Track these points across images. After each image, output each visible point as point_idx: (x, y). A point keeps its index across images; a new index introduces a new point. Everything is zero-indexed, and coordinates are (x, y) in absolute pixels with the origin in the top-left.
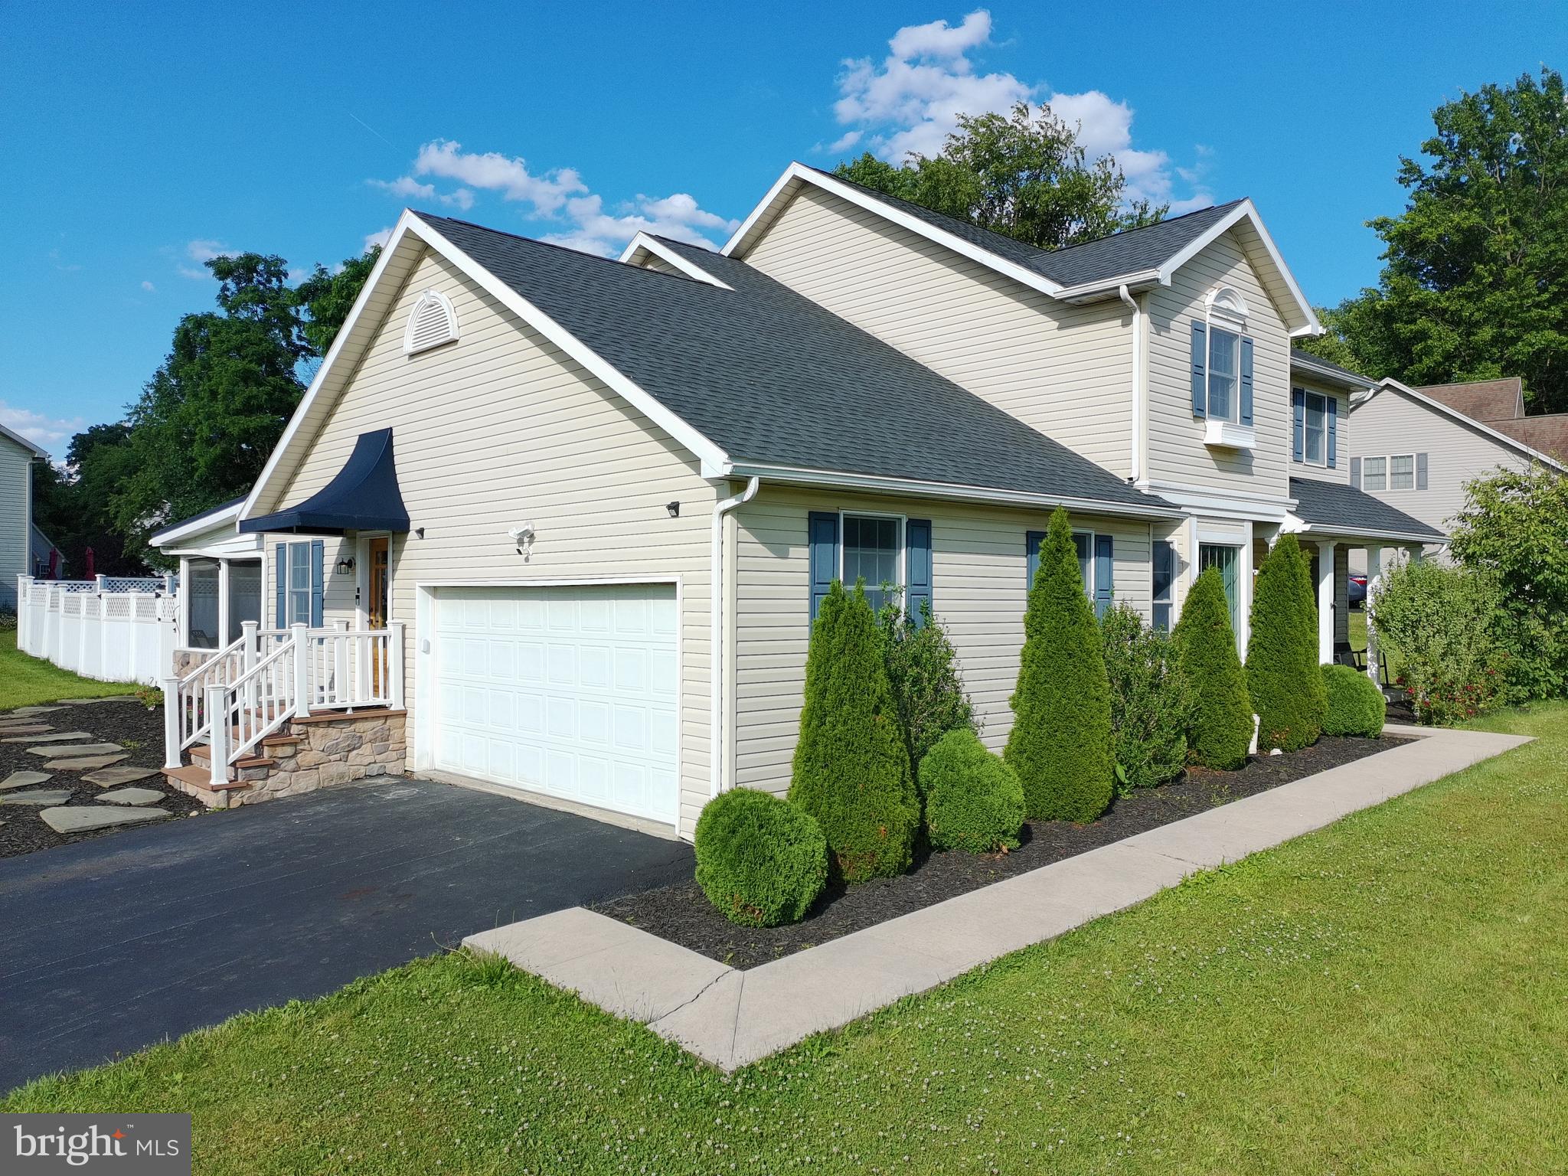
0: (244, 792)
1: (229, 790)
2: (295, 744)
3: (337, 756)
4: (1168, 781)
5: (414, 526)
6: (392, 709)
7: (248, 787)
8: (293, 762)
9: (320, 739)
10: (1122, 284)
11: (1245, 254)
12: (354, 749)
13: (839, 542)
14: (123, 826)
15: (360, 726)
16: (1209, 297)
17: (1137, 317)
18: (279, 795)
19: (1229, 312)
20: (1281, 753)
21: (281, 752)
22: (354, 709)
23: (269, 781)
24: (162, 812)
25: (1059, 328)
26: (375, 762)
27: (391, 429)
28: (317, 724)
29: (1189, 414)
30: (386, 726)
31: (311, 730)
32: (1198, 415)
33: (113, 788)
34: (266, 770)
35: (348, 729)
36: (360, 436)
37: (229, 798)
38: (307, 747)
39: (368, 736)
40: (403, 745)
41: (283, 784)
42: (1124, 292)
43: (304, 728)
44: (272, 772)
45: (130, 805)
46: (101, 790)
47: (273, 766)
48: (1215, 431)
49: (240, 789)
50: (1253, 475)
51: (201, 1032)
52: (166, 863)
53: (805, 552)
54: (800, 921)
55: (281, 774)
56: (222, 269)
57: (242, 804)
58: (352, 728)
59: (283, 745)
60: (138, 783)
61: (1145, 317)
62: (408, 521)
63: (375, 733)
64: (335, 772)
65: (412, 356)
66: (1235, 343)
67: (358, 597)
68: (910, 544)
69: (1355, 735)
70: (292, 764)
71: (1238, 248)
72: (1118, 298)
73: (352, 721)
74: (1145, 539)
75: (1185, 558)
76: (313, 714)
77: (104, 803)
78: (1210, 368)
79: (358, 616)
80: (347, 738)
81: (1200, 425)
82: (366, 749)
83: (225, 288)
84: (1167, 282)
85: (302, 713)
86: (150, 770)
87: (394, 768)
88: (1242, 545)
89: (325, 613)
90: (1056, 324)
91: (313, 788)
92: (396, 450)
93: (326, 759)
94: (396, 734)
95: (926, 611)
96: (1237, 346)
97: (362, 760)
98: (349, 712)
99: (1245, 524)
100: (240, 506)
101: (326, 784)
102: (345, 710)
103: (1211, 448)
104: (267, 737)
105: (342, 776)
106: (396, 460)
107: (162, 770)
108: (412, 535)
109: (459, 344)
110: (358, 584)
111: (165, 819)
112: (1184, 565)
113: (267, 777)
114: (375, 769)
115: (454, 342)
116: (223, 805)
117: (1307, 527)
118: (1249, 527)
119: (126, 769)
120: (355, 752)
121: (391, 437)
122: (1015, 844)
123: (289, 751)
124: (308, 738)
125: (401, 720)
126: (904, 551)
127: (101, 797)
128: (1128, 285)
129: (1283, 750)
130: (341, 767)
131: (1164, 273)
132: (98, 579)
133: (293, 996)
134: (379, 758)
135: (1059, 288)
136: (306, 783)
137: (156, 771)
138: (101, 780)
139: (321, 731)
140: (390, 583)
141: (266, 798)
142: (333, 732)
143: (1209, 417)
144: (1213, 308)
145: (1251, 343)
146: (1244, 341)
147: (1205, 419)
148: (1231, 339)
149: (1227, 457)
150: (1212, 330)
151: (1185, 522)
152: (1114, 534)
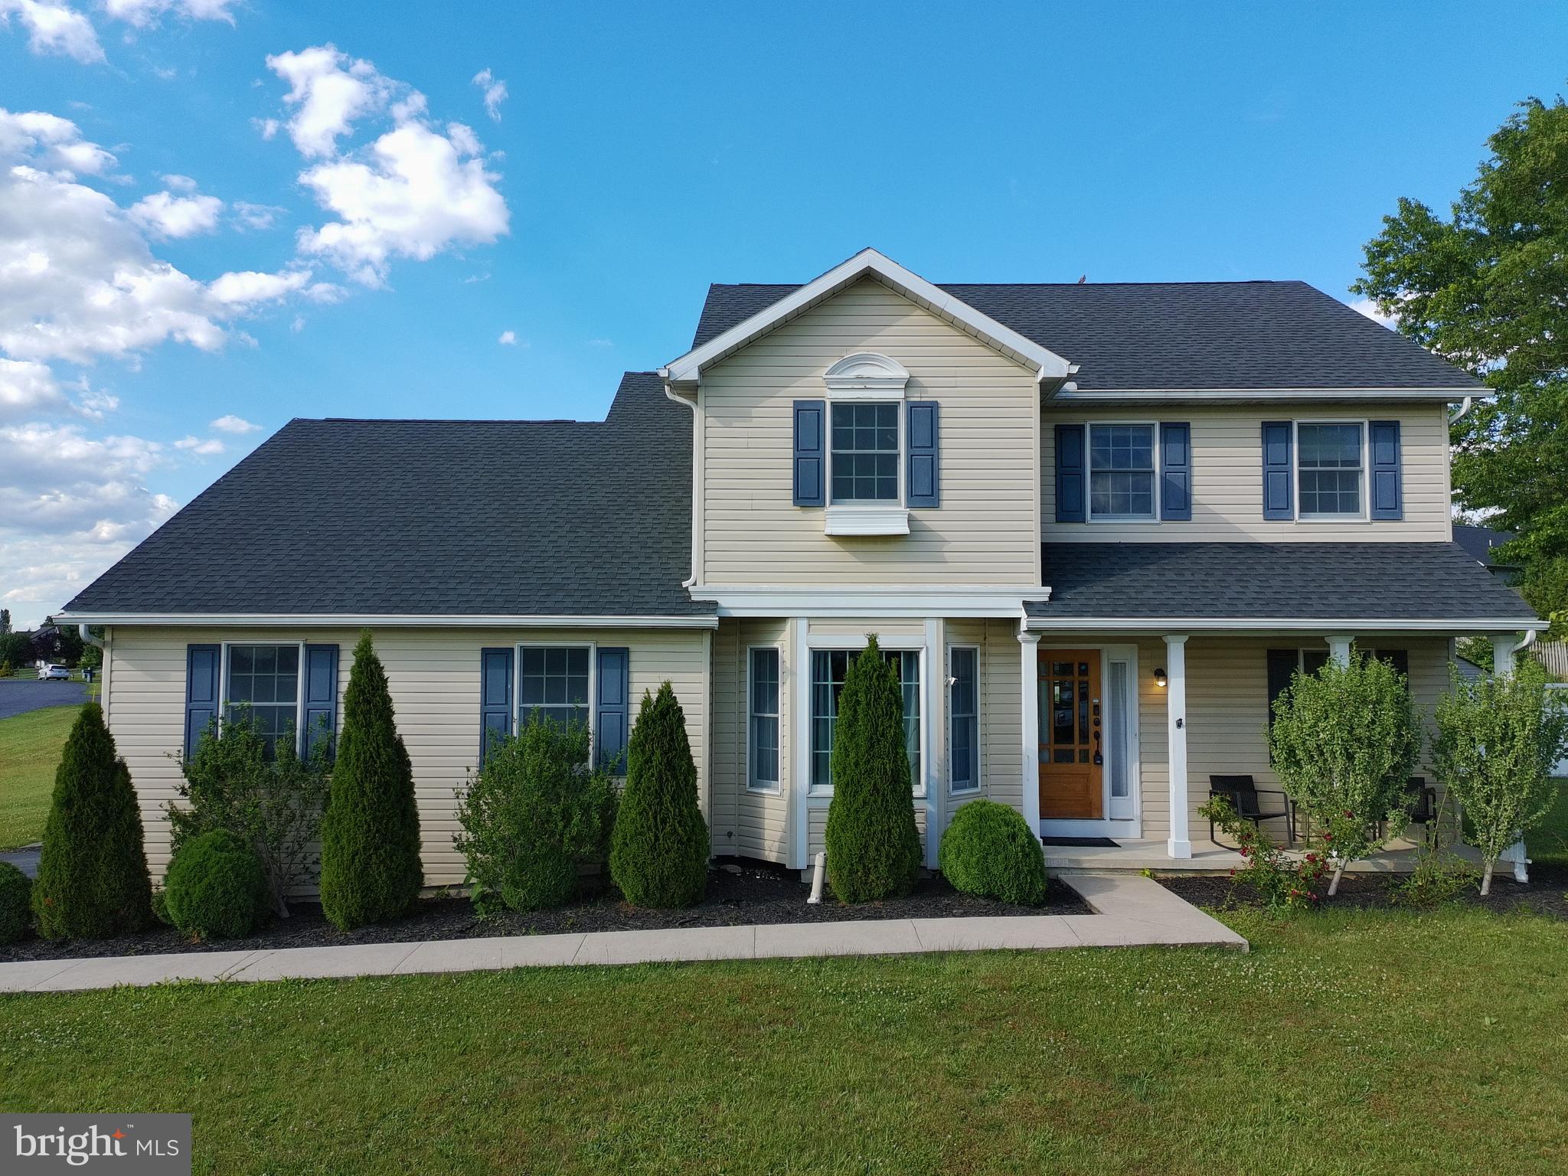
11: (915, 305)
13: (219, 667)
19: (862, 378)
29: (789, 504)
32: (808, 501)
48: (845, 518)
53: (183, 676)
61: (701, 412)
66: (896, 410)
68: (309, 665)
75: (788, 668)
78: (834, 448)
81: (816, 515)
84: (693, 375)
88: (925, 649)
95: (329, 723)
96: (901, 414)
99: (924, 622)
103: (841, 539)
112: (788, 675)
118: (936, 628)
126: (300, 672)
143: (832, 503)
144: (828, 382)
145: (933, 408)
146: (912, 407)
147: (824, 506)
148: (888, 411)
149: (879, 547)
150: (837, 407)
151: (788, 625)
152: (632, 647)
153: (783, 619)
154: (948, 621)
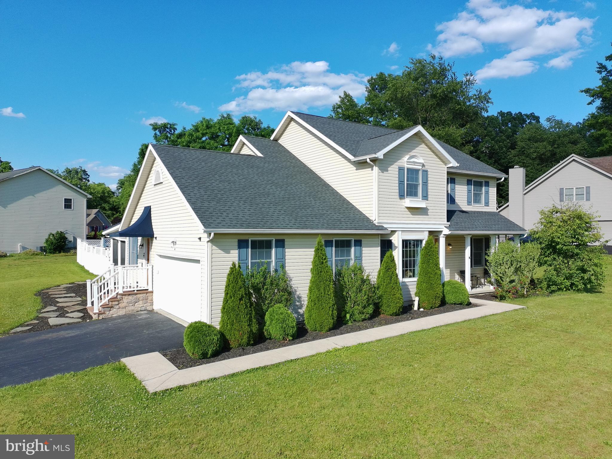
0: (103, 315)
1: (99, 314)
2: (118, 301)
3: (132, 305)
4: (367, 319)
5: (155, 236)
6: (149, 290)
7: (104, 313)
8: (118, 306)
9: (126, 299)
10: (367, 158)
11: (424, 142)
12: (137, 302)
13: (249, 248)
14: (68, 324)
15: (138, 296)
16: (406, 158)
17: (374, 167)
18: (114, 315)
19: (414, 162)
20: (423, 310)
21: (114, 303)
22: (137, 290)
23: (111, 312)
24: (80, 320)
25: (356, 170)
26: (143, 306)
27: (150, 206)
28: (125, 295)
29: (398, 197)
30: (147, 296)
31: (123, 297)
32: (402, 196)
33: (71, 312)
34: (110, 308)
35: (135, 296)
36: (145, 207)
37: (99, 316)
38: (122, 302)
39: (141, 299)
40: (152, 301)
41: (115, 313)
42: (368, 160)
43: (121, 296)
44: (111, 309)
45: (73, 318)
46: (68, 312)
47: (112, 307)
48: (409, 202)
49: (102, 314)
50: (428, 215)
51: (47, 378)
52: (70, 335)
53: (237, 251)
54: (210, 358)
55: (114, 310)
56: (155, 127)
57: (103, 318)
58: (136, 296)
59: (115, 301)
60: (79, 311)
61: (377, 168)
62: (154, 234)
63: (143, 298)
64: (131, 309)
65: (155, 185)
66: (419, 172)
67: (144, 256)
68: (276, 247)
69: (457, 304)
70: (118, 307)
71: (420, 140)
72: (366, 162)
73: (136, 294)
74: (377, 240)
75: (396, 245)
76: (124, 292)
77: (67, 317)
78: (407, 181)
79: (144, 261)
80: (134, 299)
81: (403, 201)
82: (141, 302)
83: (156, 134)
84: (382, 157)
85: (121, 292)
86: (83, 307)
87: (149, 308)
88: (424, 239)
89: (138, 260)
90: (355, 168)
91: (124, 314)
92: (152, 213)
93: (128, 305)
94: (150, 298)
95: (283, 267)
96: (420, 173)
97: (139, 305)
98: (135, 291)
99: (425, 232)
100: (119, 225)
101: (128, 313)
102: (134, 291)
103: (408, 208)
104: (110, 299)
105: (133, 310)
106: (152, 216)
107: (86, 307)
108: (154, 239)
109: (163, 183)
110: (144, 252)
111: (80, 322)
112: (396, 247)
113: (110, 310)
114: (143, 308)
115: (162, 183)
116: (97, 318)
117: (450, 232)
118: (427, 234)
119: (78, 306)
120: (137, 303)
121: (150, 209)
122: (291, 338)
123: (117, 303)
124: (122, 299)
125: (151, 294)
126: (274, 249)
127: (66, 315)
128: (369, 158)
129: (424, 309)
130: (133, 308)
131: (380, 155)
132: (102, 239)
133: (72, 371)
134: (145, 305)
135: (353, 158)
136: (122, 312)
137: (84, 307)
138: (69, 310)
139: (126, 297)
140: (150, 252)
141: (110, 317)
142: (130, 297)
143: (407, 197)
144: (407, 162)
145: (427, 171)
146: (423, 171)
147: (405, 198)
148: (417, 171)
149: (416, 210)
150: (408, 169)
151: (397, 233)
152: (363, 240)
153: (395, 231)
154: (430, 232)
